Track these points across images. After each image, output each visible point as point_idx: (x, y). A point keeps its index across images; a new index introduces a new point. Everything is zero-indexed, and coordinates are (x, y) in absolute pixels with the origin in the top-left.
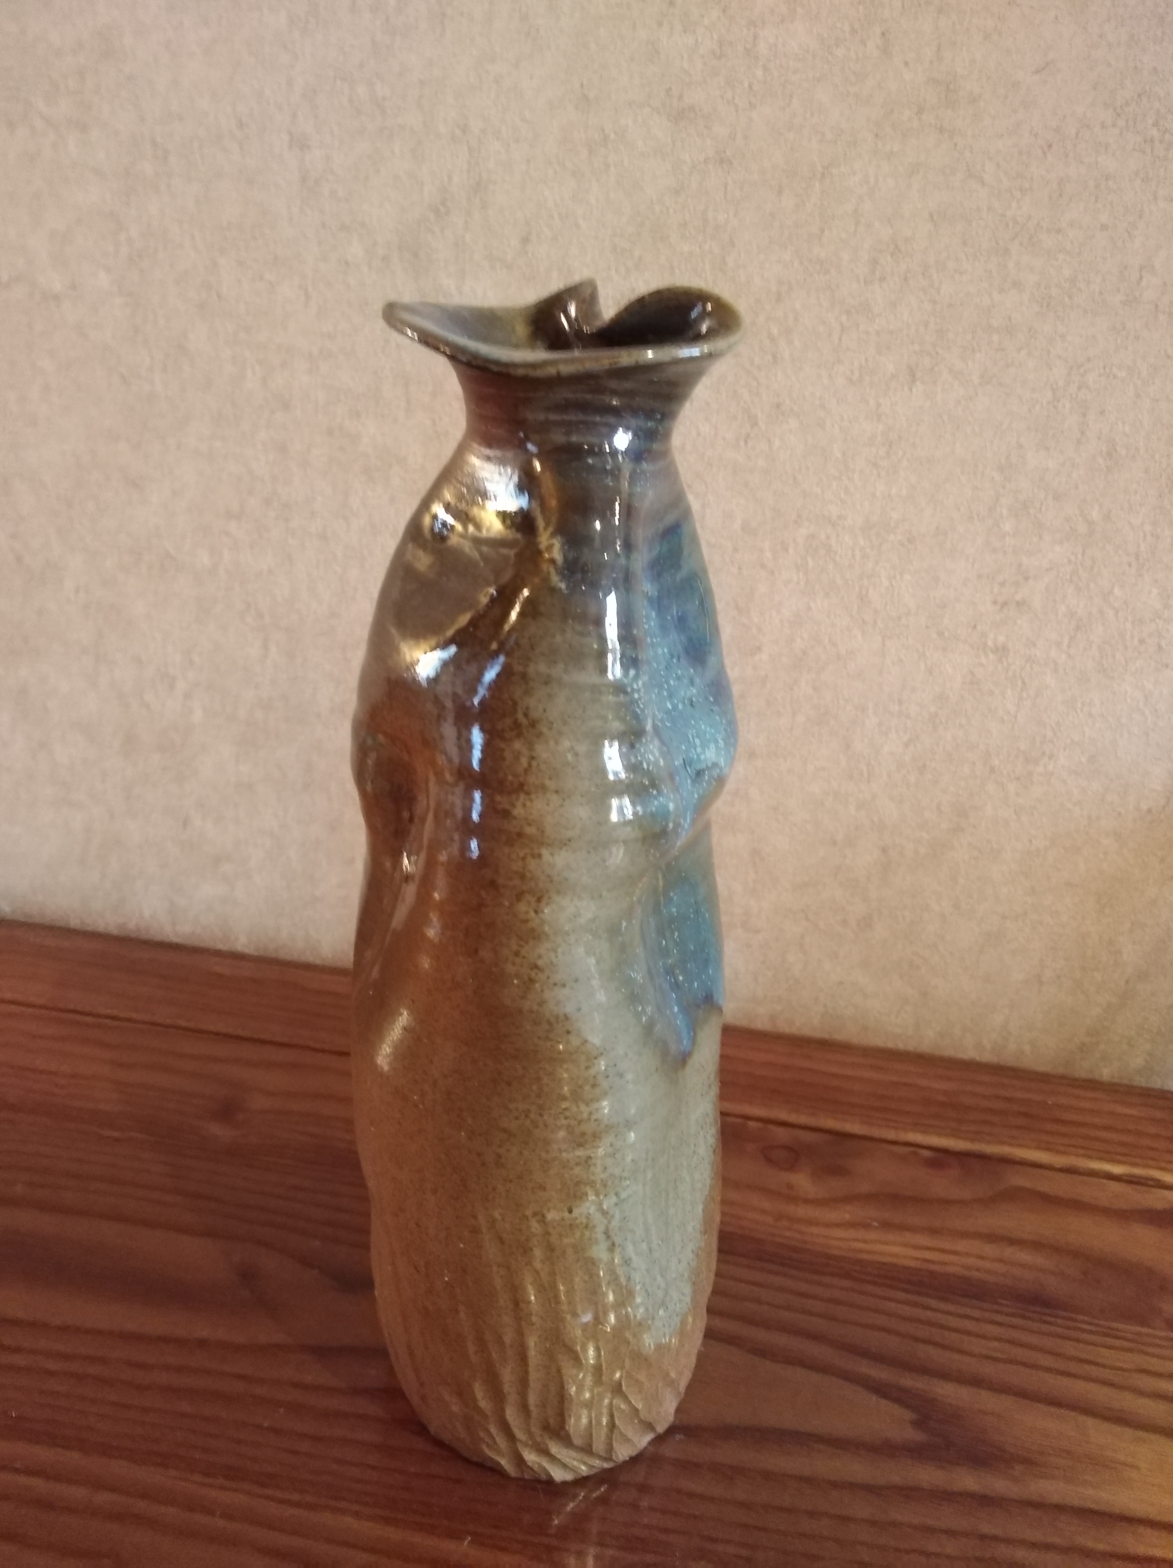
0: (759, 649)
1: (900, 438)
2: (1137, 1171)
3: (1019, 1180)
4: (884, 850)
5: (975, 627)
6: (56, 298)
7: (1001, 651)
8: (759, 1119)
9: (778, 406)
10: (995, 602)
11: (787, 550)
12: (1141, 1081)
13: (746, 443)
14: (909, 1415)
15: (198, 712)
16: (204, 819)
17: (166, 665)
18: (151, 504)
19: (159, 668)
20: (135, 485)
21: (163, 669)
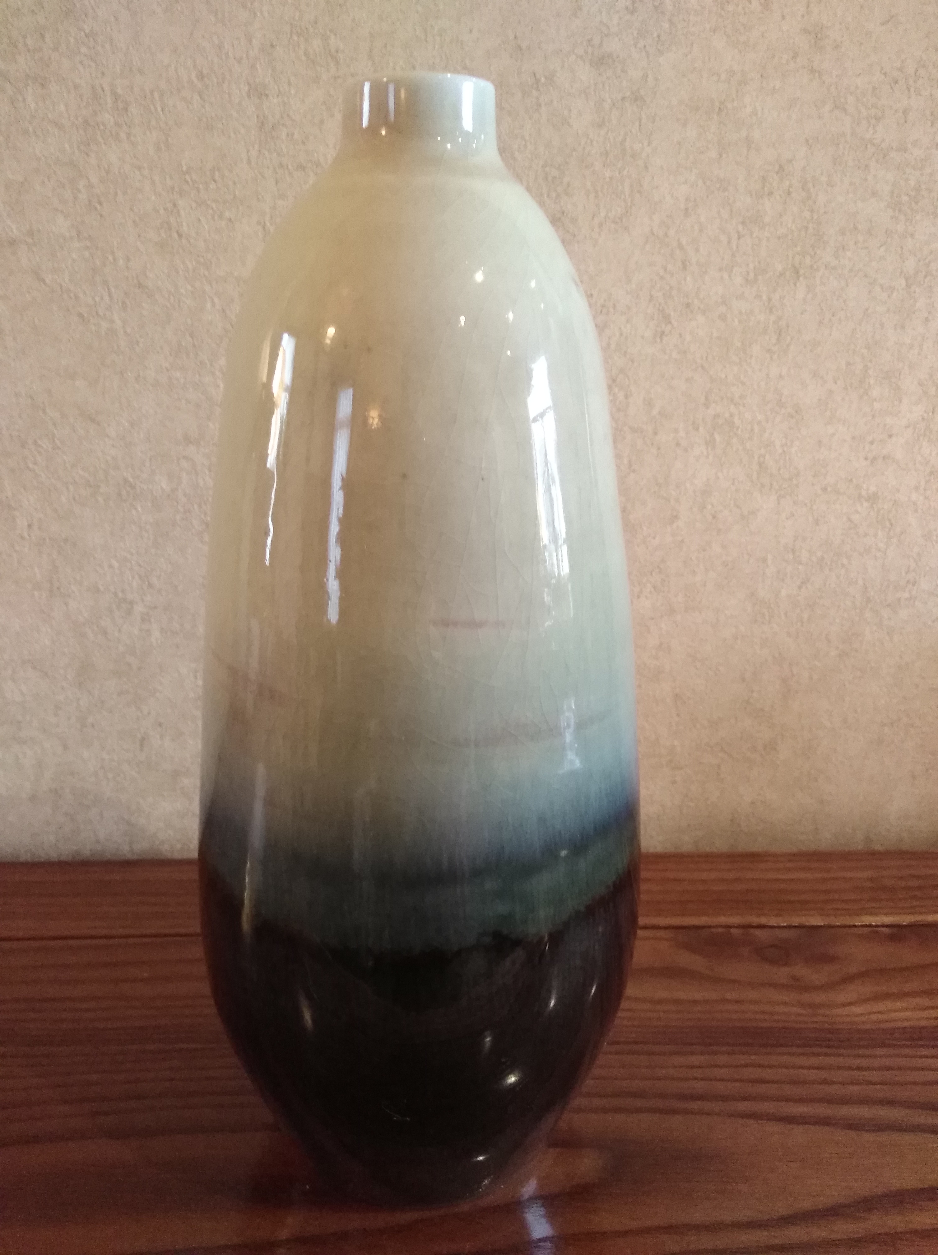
15: (156, 634)
16: (162, 737)
17: (123, 591)
18: (108, 436)
19: (116, 595)
20: (93, 420)
21: (120, 595)
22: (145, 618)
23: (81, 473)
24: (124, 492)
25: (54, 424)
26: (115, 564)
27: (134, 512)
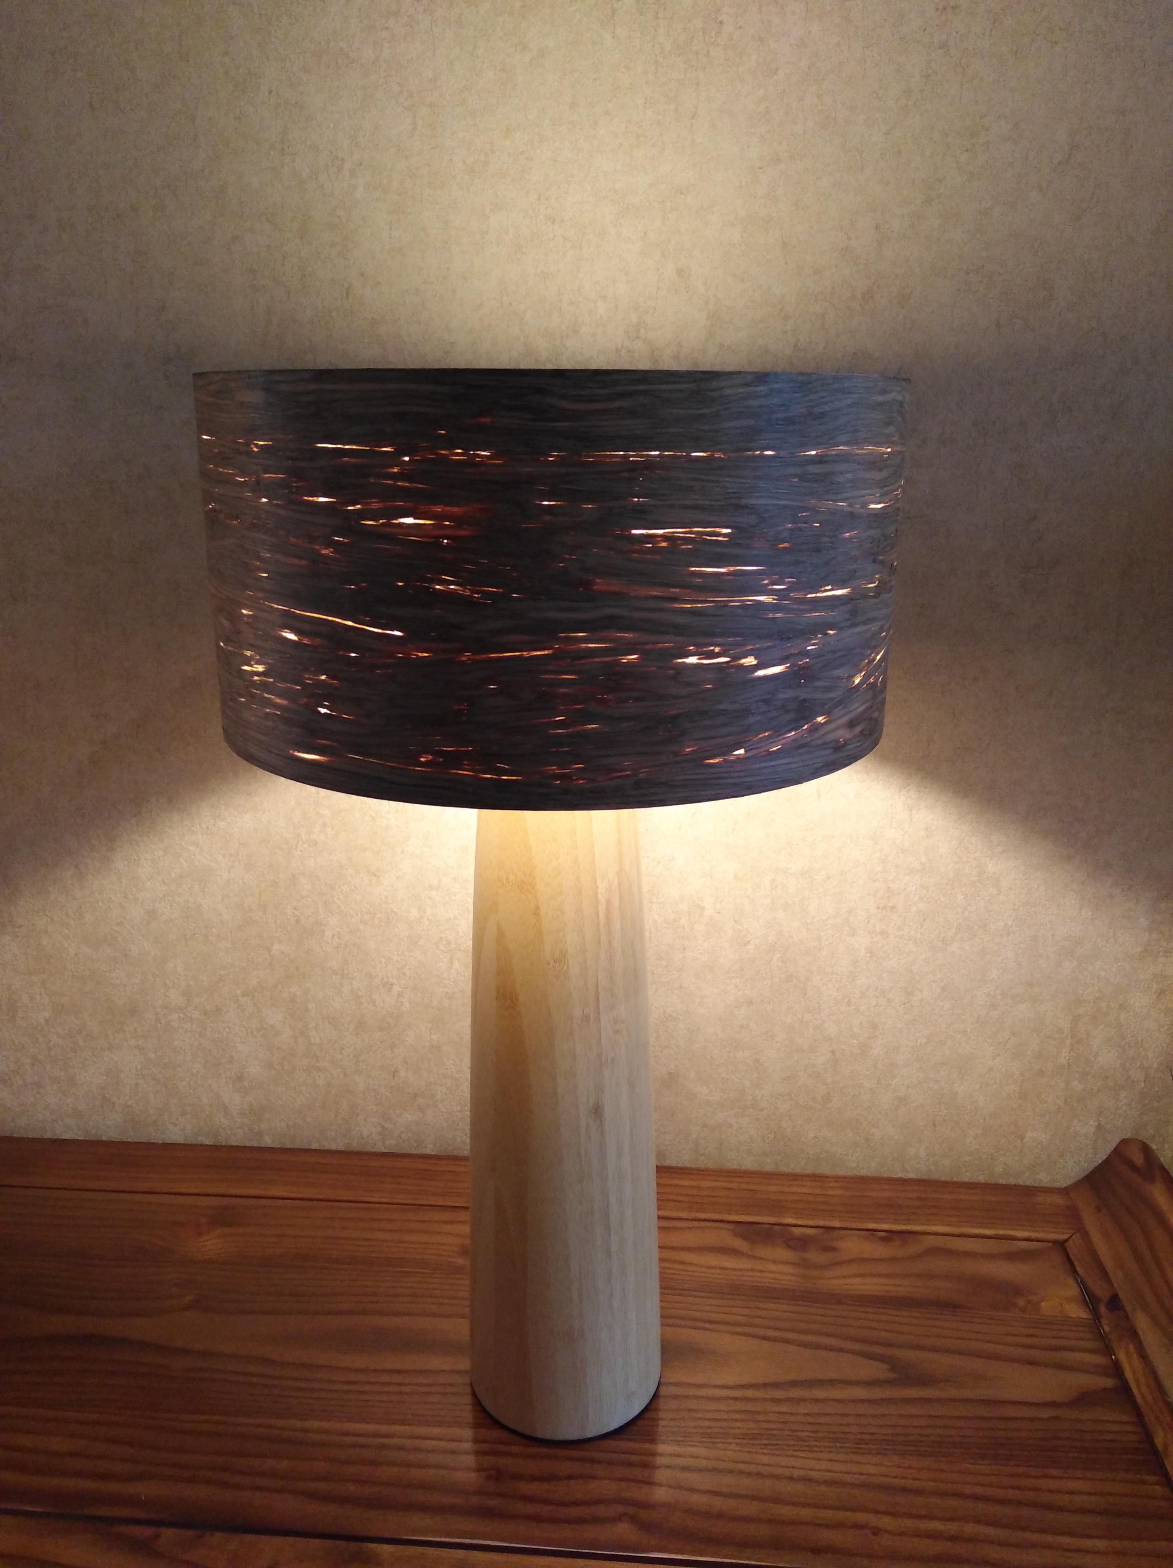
2: (1001, 1232)
4: (833, 1052)
5: (868, 922)
12: (1002, 1181)
14: (886, 1366)
15: (407, 1004)
16: (407, 1070)
17: (387, 977)
18: (383, 884)
19: (382, 979)
20: (375, 875)
21: (385, 979)
22: (400, 995)
23: (366, 905)
24: (390, 917)
25: (352, 877)
26: (383, 960)
27: (396, 929)
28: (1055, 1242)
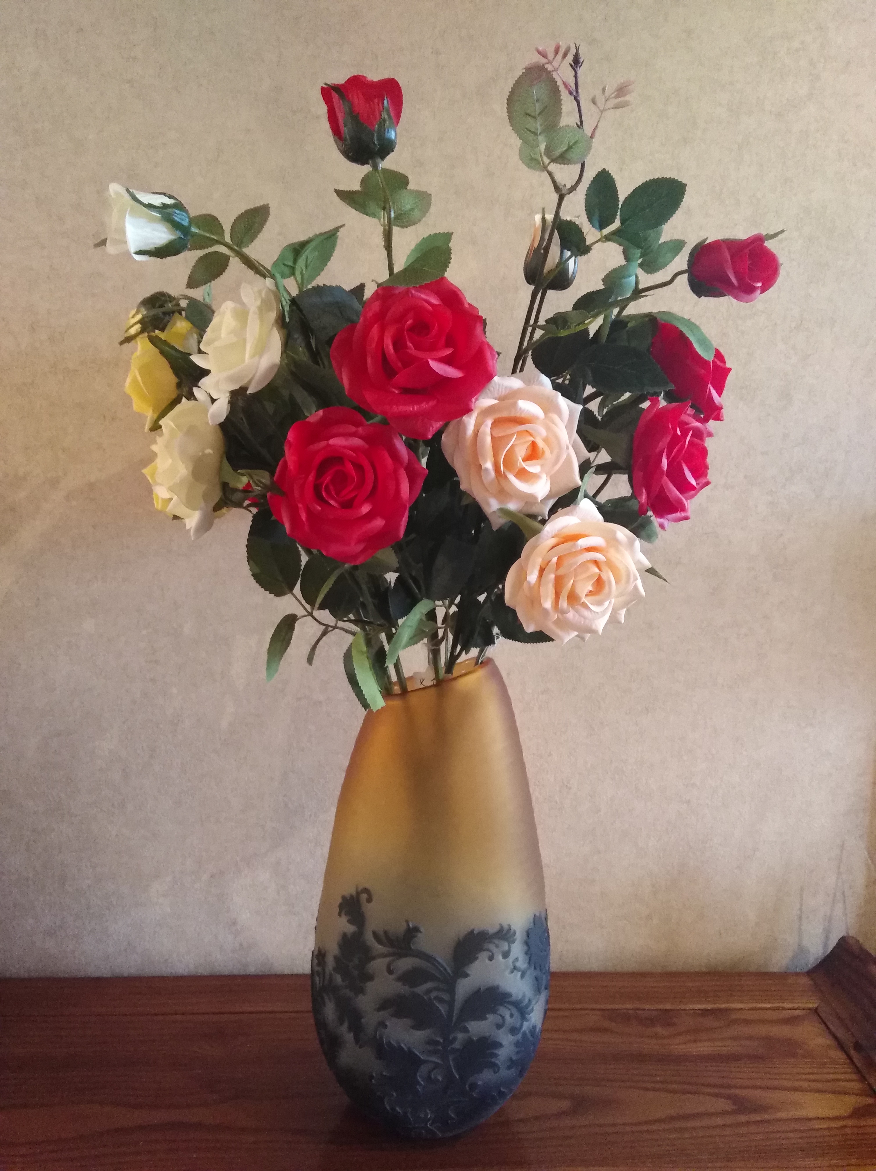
0: (599, 811)
1: (645, 731)
2: (774, 1005)
3: (735, 1016)
5: (678, 794)
6: (320, 703)
7: (688, 802)
8: (632, 1009)
9: (602, 723)
10: (684, 785)
11: (608, 773)
13: (591, 736)
14: (730, 1102)
28: (810, 1009)
